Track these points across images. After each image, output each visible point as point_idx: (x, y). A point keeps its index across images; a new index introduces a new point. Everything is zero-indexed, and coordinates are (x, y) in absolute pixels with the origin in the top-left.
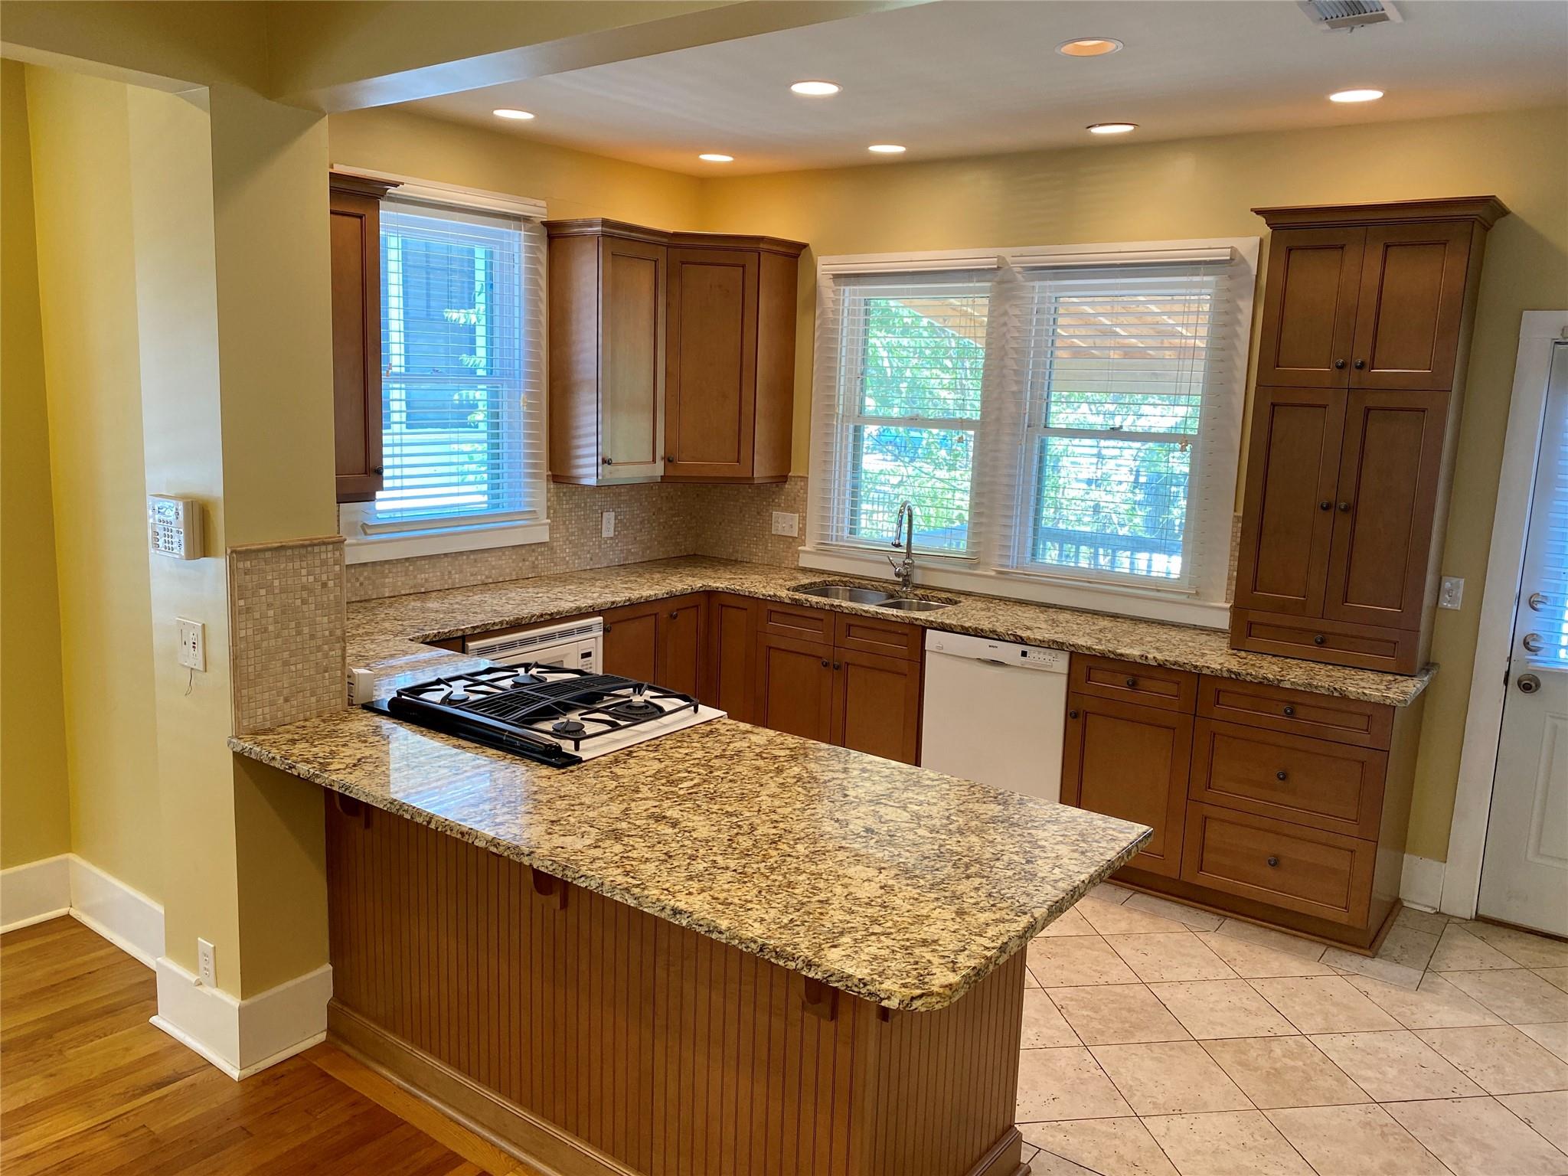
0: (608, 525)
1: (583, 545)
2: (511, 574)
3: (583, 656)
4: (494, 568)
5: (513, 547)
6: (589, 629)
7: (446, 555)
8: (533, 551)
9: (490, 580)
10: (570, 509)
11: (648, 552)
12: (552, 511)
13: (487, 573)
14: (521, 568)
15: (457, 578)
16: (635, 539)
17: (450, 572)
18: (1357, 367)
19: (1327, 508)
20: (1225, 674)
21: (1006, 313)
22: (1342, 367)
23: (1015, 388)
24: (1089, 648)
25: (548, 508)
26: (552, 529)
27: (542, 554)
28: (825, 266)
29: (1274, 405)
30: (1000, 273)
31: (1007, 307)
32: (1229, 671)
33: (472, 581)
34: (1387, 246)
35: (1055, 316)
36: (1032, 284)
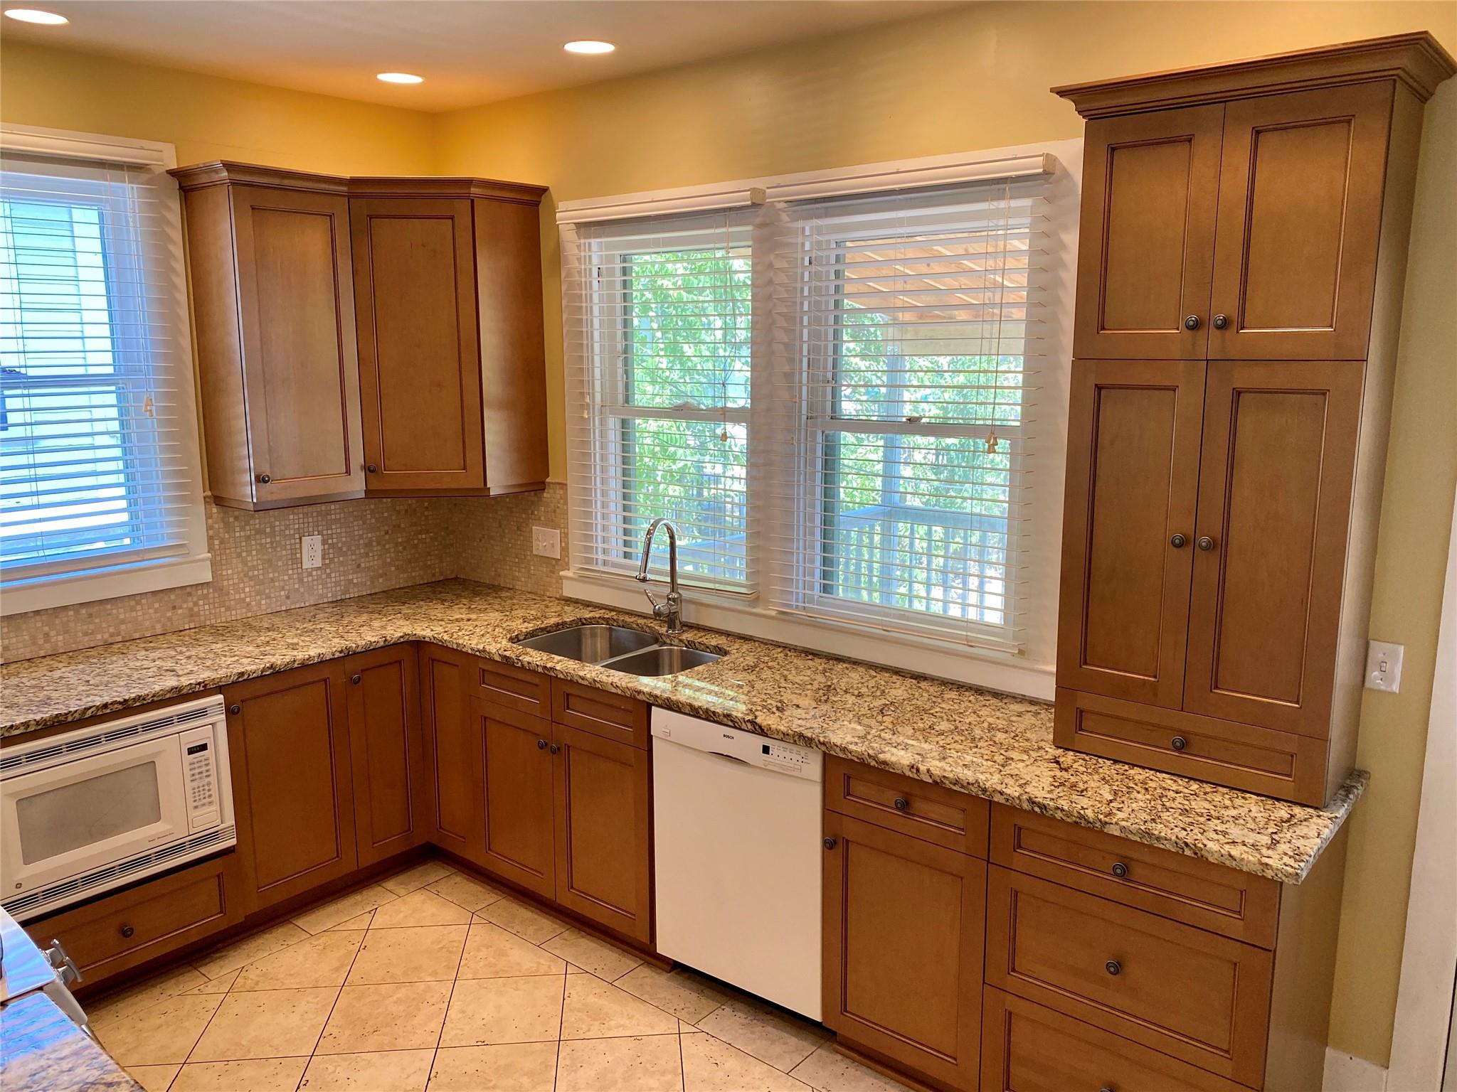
0: (312, 551)
1: (272, 580)
2: (153, 627)
3: (191, 751)
4: (123, 622)
5: (152, 592)
6: (202, 713)
7: (37, 612)
8: (190, 594)
9: (119, 639)
10: (248, 538)
11: (381, 580)
12: (217, 542)
13: (111, 630)
14: (170, 619)
15: (59, 640)
16: (359, 566)
17: (47, 635)
18: (1219, 327)
19: (1182, 544)
20: (1026, 806)
21: (771, 266)
22: (1196, 326)
23: (787, 368)
24: (844, 749)
25: (210, 538)
26: (215, 565)
27: (205, 597)
28: (567, 213)
29: (1099, 388)
30: (762, 211)
31: (772, 257)
32: (1030, 800)
33: (86, 642)
34: (1257, 133)
35: (838, 267)
36: (800, 224)
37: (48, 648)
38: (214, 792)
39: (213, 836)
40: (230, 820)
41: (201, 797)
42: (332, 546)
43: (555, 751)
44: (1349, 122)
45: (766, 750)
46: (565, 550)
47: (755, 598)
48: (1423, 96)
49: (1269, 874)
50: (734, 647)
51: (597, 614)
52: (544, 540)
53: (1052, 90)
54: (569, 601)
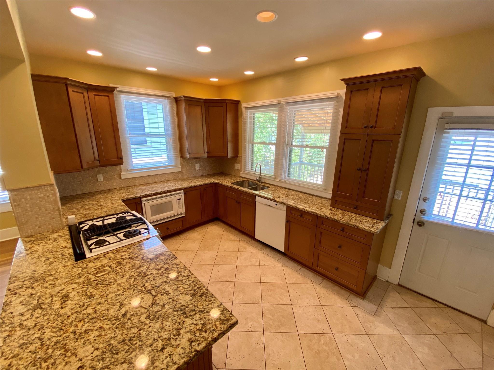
0: (198, 167)
1: (191, 171)
2: (172, 179)
3: (178, 199)
4: (167, 177)
6: (179, 193)
8: (178, 173)
9: (166, 180)
10: (187, 164)
11: (209, 172)
12: (182, 164)
14: (174, 177)
15: (156, 180)
16: (206, 170)
17: (154, 179)
18: (371, 127)
19: (359, 170)
21: (281, 115)
22: (366, 127)
23: (283, 135)
24: (291, 205)
26: (182, 168)
27: (180, 174)
28: (244, 106)
29: (345, 139)
30: (280, 105)
32: (325, 216)
34: (382, 88)
35: (294, 116)
36: (288, 107)
37: (154, 181)
38: (182, 207)
39: (181, 214)
40: (184, 211)
41: (180, 207)
42: (201, 166)
43: (239, 203)
44: (402, 86)
45: (276, 205)
46: (241, 168)
47: (275, 178)
48: (418, 80)
49: (371, 232)
50: (271, 187)
51: (246, 180)
52: (237, 166)
53: (340, 79)
54: (241, 177)
